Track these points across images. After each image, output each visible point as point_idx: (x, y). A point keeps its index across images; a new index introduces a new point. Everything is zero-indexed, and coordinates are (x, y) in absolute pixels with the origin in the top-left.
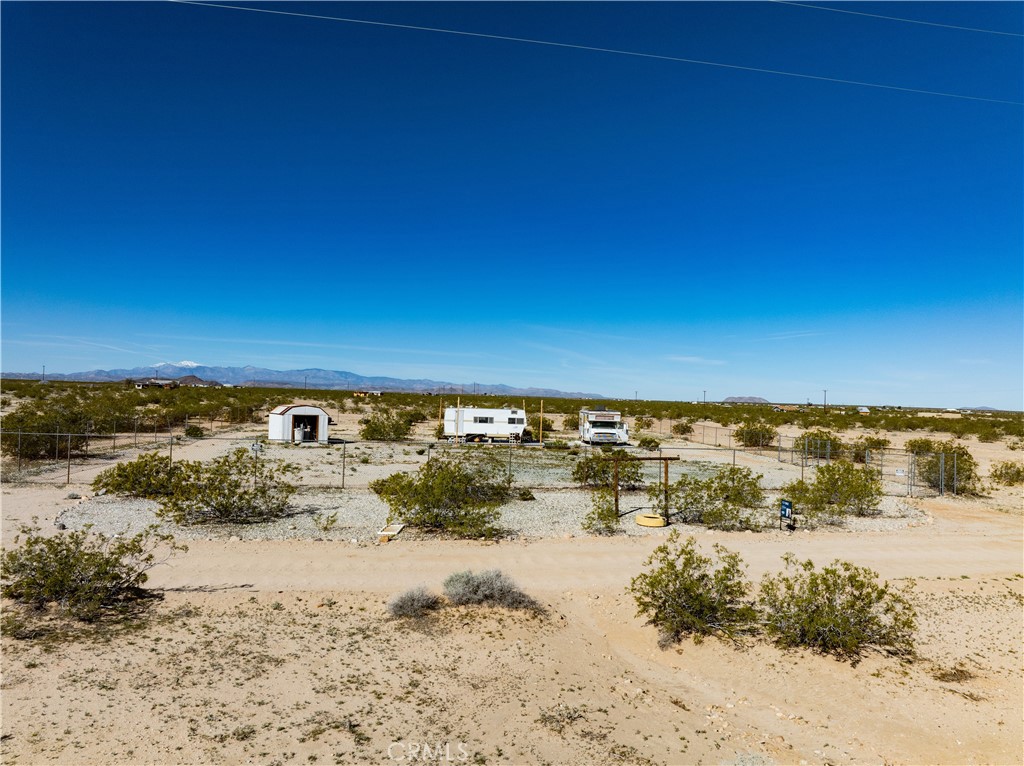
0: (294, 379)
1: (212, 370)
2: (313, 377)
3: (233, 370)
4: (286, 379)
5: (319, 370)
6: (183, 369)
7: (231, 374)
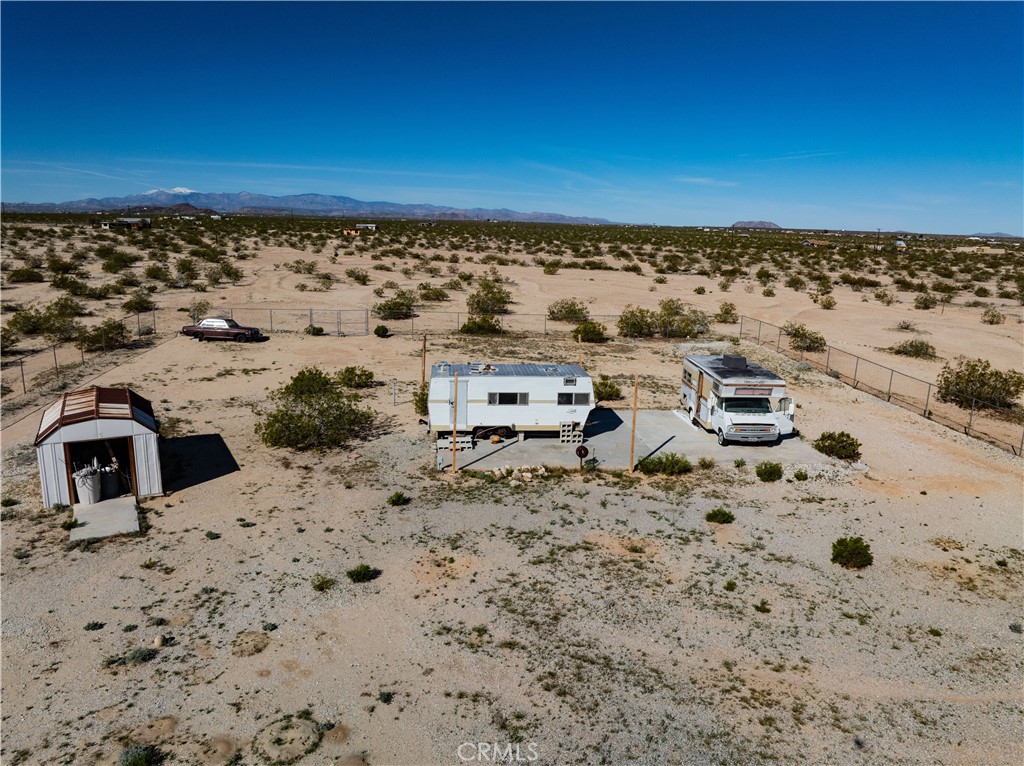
0: (291, 205)
1: (207, 196)
2: (311, 203)
3: (228, 196)
4: (283, 205)
5: (316, 195)
6: (176, 196)
7: (226, 200)
